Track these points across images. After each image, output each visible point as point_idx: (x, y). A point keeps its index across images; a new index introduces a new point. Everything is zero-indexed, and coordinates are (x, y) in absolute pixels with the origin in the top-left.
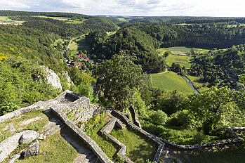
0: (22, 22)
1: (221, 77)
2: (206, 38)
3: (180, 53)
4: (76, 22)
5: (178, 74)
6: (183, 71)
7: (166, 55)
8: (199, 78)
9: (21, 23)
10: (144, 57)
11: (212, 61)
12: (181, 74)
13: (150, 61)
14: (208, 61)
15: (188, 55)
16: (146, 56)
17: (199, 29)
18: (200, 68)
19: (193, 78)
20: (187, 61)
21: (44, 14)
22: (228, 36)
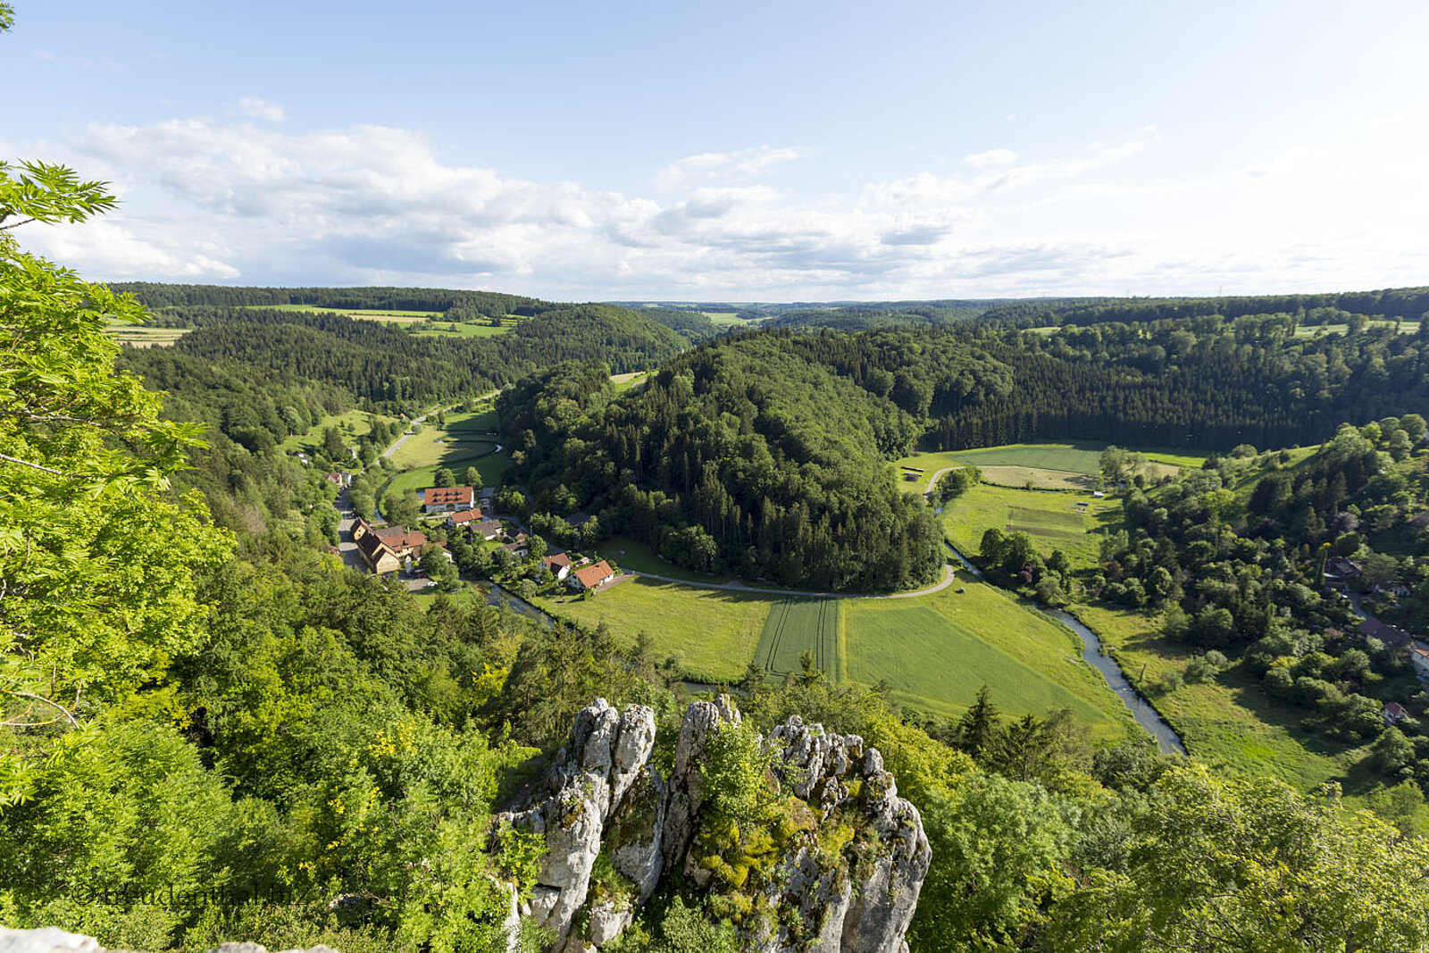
0: (178, 333)
1: (1304, 617)
2: (1185, 396)
3: (1040, 477)
4: (467, 330)
5: (1024, 600)
6: (1049, 579)
7: (952, 488)
8: (1158, 623)
9: (167, 337)
10: (801, 495)
11: (1229, 514)
12: (1041, 602)
13: (840, 519)
14: (1202, 516)
15: (1089, 486)
16: (815, 491)
17: (1137, 351)
18: (1158, 559)
19: (1117, 627)
20: (1077, 520)
21: (312, 297)
22: (1308, 379)
